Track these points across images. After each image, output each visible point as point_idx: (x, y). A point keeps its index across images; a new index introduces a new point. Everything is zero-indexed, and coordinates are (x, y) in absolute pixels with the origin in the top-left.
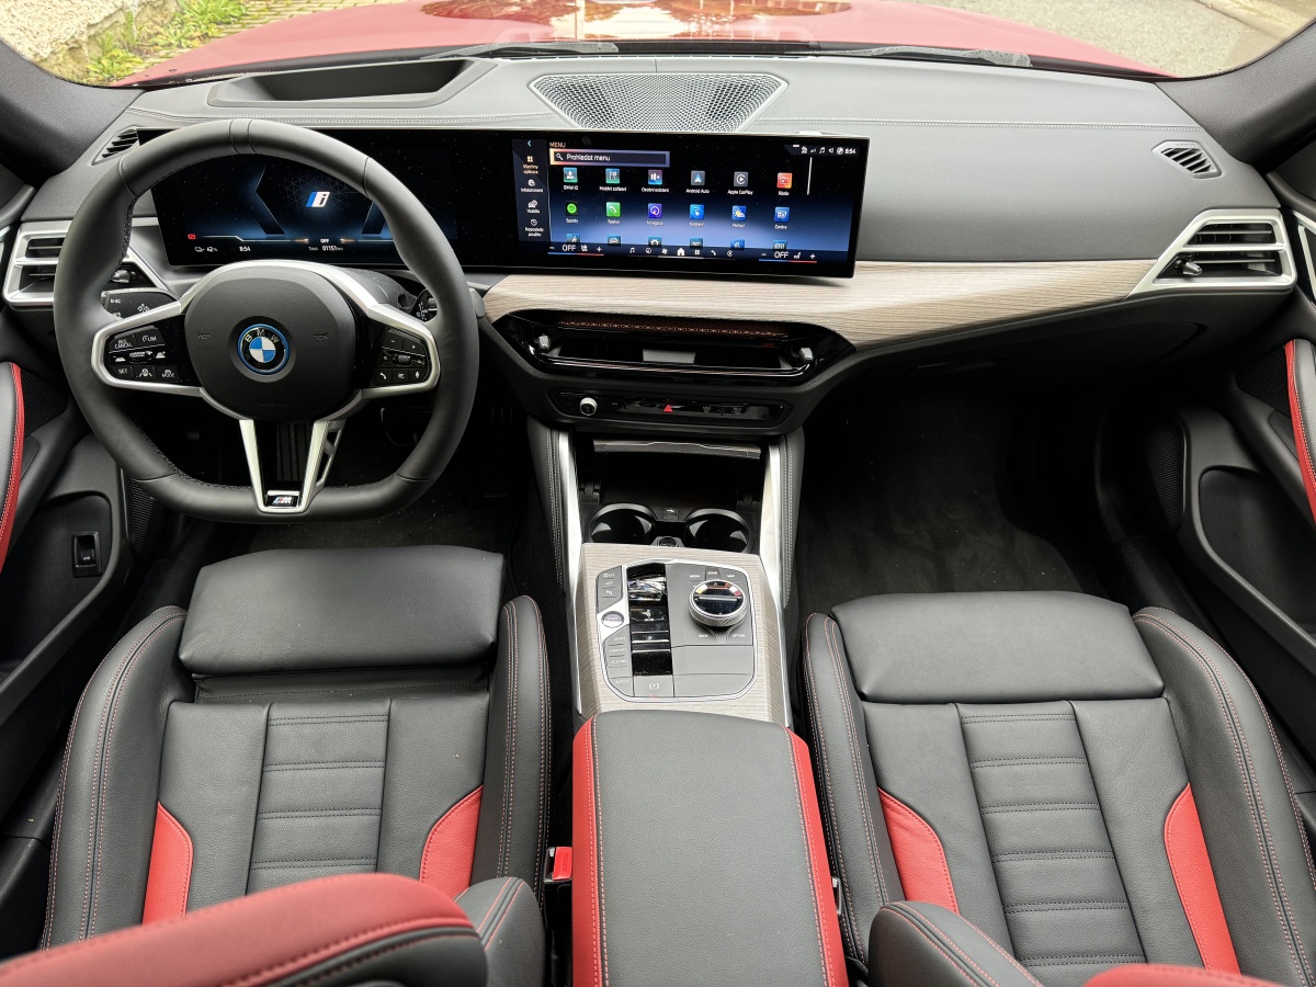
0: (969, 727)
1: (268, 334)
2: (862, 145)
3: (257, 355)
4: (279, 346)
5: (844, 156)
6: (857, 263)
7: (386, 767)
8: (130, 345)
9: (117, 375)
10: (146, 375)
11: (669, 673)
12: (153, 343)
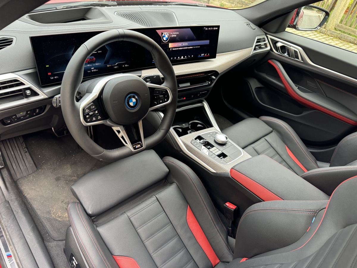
0: (255, 148)
1: (134, 97)
2: (218, 27)
3: (131, 104)
4: (136, 99)
5: (215, 29)
6: (217, 54)
7: (165, 212)
8: (89, 111)
9: (87, 122)
10: (94, 120)
11: (227, 156)
12: (94, 108)
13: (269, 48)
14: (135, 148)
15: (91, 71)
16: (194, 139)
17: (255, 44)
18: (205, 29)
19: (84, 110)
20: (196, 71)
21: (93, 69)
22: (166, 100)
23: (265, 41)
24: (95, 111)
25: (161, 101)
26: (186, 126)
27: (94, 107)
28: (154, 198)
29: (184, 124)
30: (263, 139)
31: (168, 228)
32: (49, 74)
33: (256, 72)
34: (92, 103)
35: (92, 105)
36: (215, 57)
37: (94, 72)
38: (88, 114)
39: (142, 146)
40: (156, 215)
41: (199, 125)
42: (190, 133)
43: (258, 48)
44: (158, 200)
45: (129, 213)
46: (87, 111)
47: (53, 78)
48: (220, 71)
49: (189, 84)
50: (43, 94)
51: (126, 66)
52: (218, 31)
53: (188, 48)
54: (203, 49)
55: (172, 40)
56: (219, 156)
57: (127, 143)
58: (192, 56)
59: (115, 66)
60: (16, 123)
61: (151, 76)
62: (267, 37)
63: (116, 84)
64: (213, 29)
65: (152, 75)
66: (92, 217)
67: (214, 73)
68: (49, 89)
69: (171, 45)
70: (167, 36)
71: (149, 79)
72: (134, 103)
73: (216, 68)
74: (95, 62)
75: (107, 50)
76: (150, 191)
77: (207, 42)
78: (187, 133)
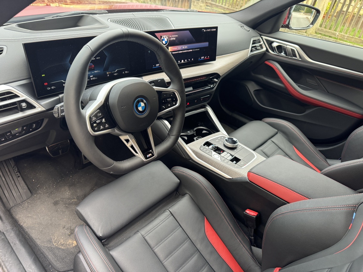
0: (264, 151)
1: (143, 101)
2: (216, 28)
3: (140, 109)
4: (145, 104)
5: (214, 31)
6: (217, 57)
7: (181, 227)
8: (96, 118)
9: (95, 131)
10: (102, 128)
11: (240, 160)
12: (101, 116)
13: (264, 49)
14: (146, 158)
15: (90, 79)
16: (202, 145)
17: (251, 46)
18: (204, 30)
19: (90, 118)
20: (198, 74)
21: (92, 77)
22: (174, 103)
23: (260, 42)
24: (102, 119)
25: (169, 105)
26: (191, 133)
27: (100, 114)
28: (167, 213)
29: (188, 131)
30: (269, 141)
31: (187, 244)
32: (46, 84)
33: (253, 74)
34: (98, 110)
35: (98, 113)
36: (215, 60)
37: (93, 80)
38: (95, 122)
39: (153, 155)
40: (172, 231)
41: (204, 132)
42: (197, 139)
43: (255, 49)
44: (172, 215)
45: (143, 232)
46: (94, 119)
47: (49, 88)
48: (221, 73)
49: (191, 89)
50: (40, 107)
51: (126, 72)
52: (216, 32)
53: (188, 51)
54: (202, 51)
55: (171, 43)
56: (232, 160)
57: (137, 153)
58: (193, 59)
59: (115, 73)
60: (11, 141)
61: (155, 80)
62: (262, 38)
63: (123, 87)
64: (211, 30)
65: (157, 79)
66: (102, 240)
67: (215, 75)
68: (46, 101)
69: (170, 49)
70: (166, 40)
71: (153, 84)
72: (142, 107)
73: (217, 70)
74: (94, 70)
75: (106, 56)
76: (161, 205)
77: (206, 44)
78: (194, 140)
